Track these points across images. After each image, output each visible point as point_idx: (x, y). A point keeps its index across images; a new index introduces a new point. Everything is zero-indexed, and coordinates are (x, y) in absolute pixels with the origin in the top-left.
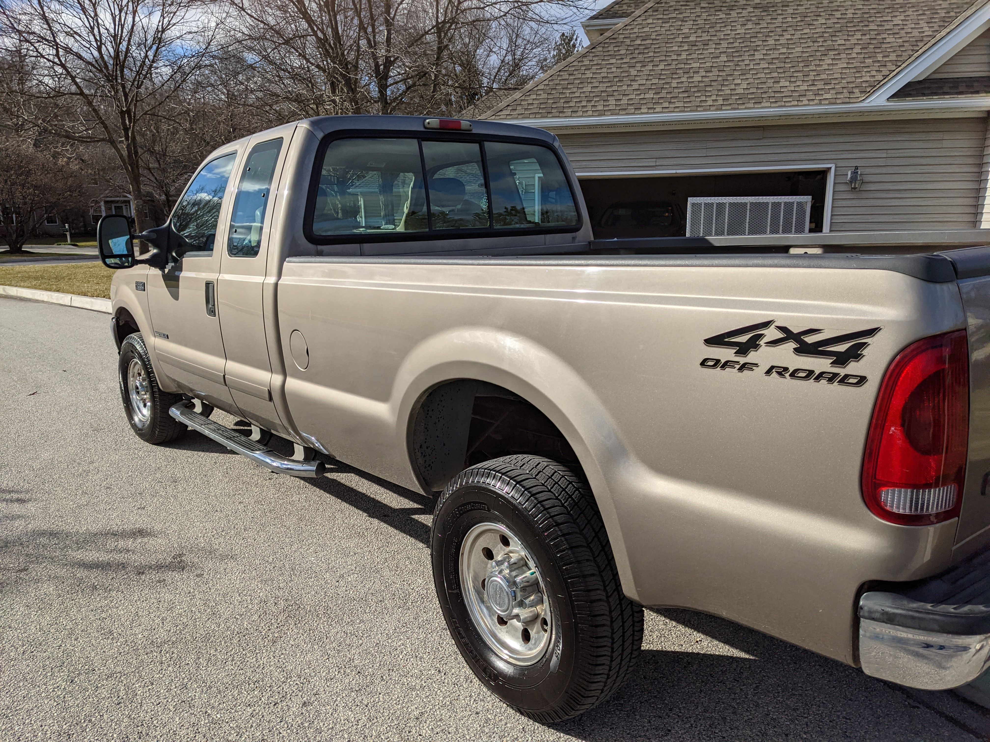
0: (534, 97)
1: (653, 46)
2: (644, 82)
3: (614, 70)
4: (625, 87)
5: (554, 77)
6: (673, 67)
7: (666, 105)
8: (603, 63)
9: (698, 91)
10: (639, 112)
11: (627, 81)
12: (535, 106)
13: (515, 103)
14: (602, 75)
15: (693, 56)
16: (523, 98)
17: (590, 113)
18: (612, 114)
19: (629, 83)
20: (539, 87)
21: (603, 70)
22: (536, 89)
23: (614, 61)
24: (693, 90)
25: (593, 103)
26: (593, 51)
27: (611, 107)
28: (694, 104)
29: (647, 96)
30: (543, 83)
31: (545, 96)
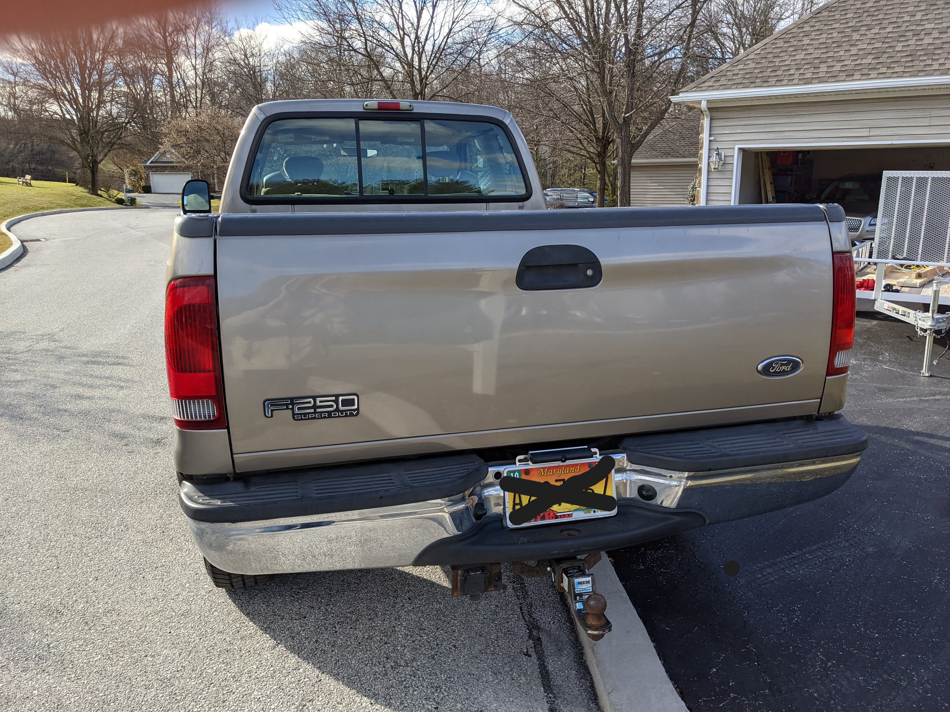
0: (741, 67)
1: (885, 8)
2: (865, 46)
3: (835, 35)
4: (842, 53)
5: (767, 46)
6: (903, 29)
7: (884, 70)
8: (826, 28)
9: (925, 55)
10: (851, 79)
11: (846, 46)
12: (740, 76)
13: (720, 74)
14: (821, 41)
15: (929, 17)
16: (730, 69)
17: (796, 82)
18: (819, 82)
19: (848, 48)
20: (749, 57)
21: (823, 36)
22: (745, 58)
23: (837, 25)
24: (919, 53)
25: (801, 71)
26: (817, 16)
27: (820, 75)
28: (915, 69)
29: (864, 61)
30: (755, 53)
31: (753, 65)
